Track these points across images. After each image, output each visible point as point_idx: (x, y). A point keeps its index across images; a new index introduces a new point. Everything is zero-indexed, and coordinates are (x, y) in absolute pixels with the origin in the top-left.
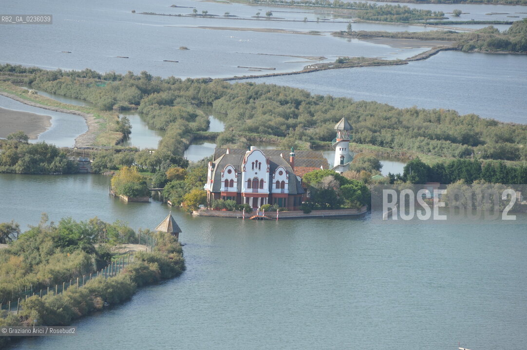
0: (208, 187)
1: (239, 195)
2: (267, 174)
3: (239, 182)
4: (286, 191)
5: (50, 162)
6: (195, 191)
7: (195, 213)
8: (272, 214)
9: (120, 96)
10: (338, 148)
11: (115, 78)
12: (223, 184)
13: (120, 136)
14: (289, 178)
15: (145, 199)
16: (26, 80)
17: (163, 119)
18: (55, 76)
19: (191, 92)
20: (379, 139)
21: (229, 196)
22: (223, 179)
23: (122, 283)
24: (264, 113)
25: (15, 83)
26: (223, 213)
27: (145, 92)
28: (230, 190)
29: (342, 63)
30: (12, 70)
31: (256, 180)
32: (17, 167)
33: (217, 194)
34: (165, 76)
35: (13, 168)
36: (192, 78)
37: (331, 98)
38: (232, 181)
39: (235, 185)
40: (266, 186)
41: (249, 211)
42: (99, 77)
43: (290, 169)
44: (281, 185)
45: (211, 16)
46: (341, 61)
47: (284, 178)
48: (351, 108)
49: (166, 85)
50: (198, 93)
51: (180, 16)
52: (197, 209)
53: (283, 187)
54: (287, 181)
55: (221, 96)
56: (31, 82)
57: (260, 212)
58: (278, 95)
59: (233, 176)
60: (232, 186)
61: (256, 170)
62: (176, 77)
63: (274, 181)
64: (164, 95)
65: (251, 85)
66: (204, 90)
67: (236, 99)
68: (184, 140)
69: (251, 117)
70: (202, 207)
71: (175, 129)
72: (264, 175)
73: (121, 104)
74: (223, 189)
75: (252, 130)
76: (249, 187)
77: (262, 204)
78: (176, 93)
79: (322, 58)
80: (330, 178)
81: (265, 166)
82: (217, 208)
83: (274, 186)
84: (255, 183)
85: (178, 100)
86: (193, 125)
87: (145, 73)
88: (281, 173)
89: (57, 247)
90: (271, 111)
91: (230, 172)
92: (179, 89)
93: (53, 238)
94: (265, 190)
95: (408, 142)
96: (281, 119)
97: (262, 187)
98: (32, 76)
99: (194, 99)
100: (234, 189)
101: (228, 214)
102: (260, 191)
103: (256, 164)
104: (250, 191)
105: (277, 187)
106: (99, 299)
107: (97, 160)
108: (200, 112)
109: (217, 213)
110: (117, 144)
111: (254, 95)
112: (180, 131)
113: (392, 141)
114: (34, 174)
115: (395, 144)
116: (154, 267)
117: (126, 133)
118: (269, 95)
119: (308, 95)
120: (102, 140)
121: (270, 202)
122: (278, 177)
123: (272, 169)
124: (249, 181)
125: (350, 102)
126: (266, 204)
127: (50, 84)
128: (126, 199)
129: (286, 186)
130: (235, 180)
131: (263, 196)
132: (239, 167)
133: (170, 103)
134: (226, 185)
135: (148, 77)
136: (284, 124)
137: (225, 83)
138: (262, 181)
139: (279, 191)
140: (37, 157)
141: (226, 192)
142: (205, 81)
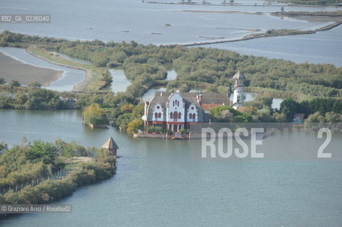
0: (145, 118)
1: (165, 123)
2: (184, 109)
3: (165, 114)
4: (196, 120)
5: (48, 102)
6: (135, 121)
7: (135, 135)
8: (186, 136)
9: (112, 57)
10: (235, 91)
11: (113, 45)
12: (154, 116)
13: (104, 83)
14: (198, 112)
15: (105, 126)
16: (56, 47)
17: (135, 72)
18: (74, 44)
19: (160, 54)
20: (276, 84)
21: (158, 124)
22: (154, 113)
23: (65, 184)
24: (203, 68)
25: (48, 49)
26: (154, 135)
27: (129, 54)
28: (159, 119)
29: (270, 33)
30: (48, 40)
31: (176, 113)
32: (26, 105)
33: (150, 122)
34: (146, 44)
35: (23, 105)
36: (164, 45)
37: (253, 57)
38: (160, 114)
39: (162, 116)
40: (183, 117)
41: (171, 133)
42: (104, 45)
43: (199, 106)
44: (193, 116)
45: (193, 3)
46: (269, 32)
47: (195, 111)
48: (265, 63)
49: (144, 50)
50: (164, 54)
51: (172, 3)
52: (136, 132)
53: (194, 118)
54: (197, 114)
55: (180, 56)
56: (58, 48)
57: (178, 134)
58: (217, 55)
59: (160, 111)
60: (160, 117)
61: (176, 106)
62: (154, 44)
63: (188, 114)
64: (141, 57)
65: (201, 48)
66: (169, 53)
67: (189, 58)
68: (144, 86)
69: (195, 70)
70: (140, 131)
71: (140, 79)
72: (181, 110)
73: (111, 62)
74: (154, 119)
75: (192, 79)
76: (171, 118)
77: (180, 128)
78: (149, 55)
79: (257, 30)
80: (227, 111)
81: (182, 104)
82: (149, 132)
83: (188, 117)
84: (175, 115)
85: (150, 59)
86: (153, 76)
87: (133, 42)
88: (193, 108)
89: (28, 159)
90: (208, 66)
91: (158, 107)
92: (152, 52)
93: (26, 154)
94: (182, 120)
95: (296, 86)
96: (214, 72)
97: (180, 118)
98: (59, 44)
99: (161, 58)
100: (161, 119)
101: (157, 136)
102: (179, 120)
103: (176, 103)
104: (172, 120)
105: (190, 118)
106: (46, 195)
107: (80, 100)
108: (162, 67)
109: (149, 135)
110: (100, 89)
111: (201, 55)
112: (142, 80)
113: (285, 85)
114: (37, 109)
115: (287, 88)
116: (91, 172)
117: (109, 82)
118: (211, 55)
119: (238, 55)
120: (91, 87)
121: (185, 128)
122: (190, 111)
123: (187, 106)
124: (171, 113)
125: (265, 59)
126: (182, 129)
127: (69, 49)
128: (92, 126)
129: (196, 117)
130: (162, 113)
131: (181, 124)
132: (165, 104)
133: (144, 61)
134: (156, 117)
135: (135, 45)
136: (214, 75)
137: (184, 48)
138: (180, 114)
139: (191, 120)
140: (39, 98)
141: (156, 121)
142: (172, 47)
